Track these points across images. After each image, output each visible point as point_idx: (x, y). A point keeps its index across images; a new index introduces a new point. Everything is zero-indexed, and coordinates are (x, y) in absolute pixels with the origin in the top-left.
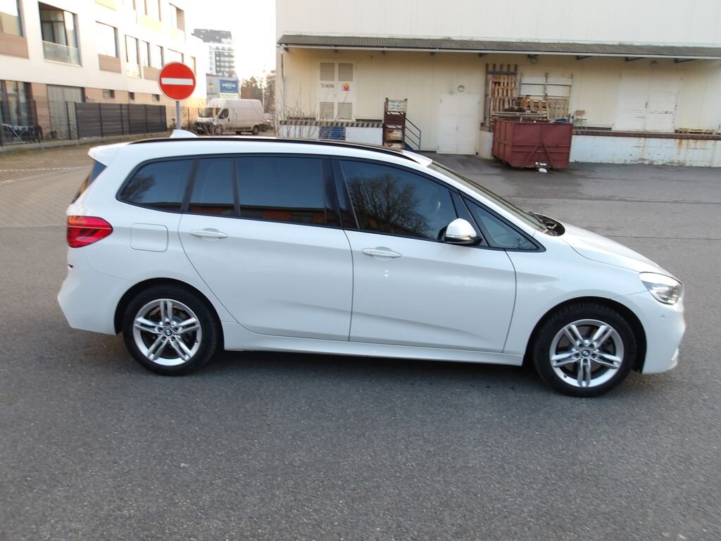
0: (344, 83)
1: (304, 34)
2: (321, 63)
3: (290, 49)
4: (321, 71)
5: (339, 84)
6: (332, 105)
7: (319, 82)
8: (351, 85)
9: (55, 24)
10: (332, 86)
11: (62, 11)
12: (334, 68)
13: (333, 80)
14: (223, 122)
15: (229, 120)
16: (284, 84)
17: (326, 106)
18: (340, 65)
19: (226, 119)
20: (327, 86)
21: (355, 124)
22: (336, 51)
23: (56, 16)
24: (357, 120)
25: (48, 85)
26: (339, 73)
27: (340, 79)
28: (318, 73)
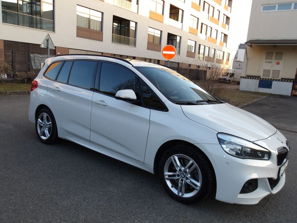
0: (277, 61)
1: (260, 39)
2: (267, 52)
3: (253, 46)
4: (266, 55)
5: (274, 62)
6: (269, 71)
7: (264, 60)
8: (281, 62)
9: (173, 40)
10: (271, 62)
11: (176, 36)
12: (273, 54)
13: (272, 60)
14: (232, 79)
15: (234, 78)
16: (247, 61)
17: (267, 72)
18: (277, 53)
19: (233, 78)
20: (268, 62)
21: (280, 80)
22: (275, 46)
23: (174, 38)
24: (282, 78)
25: (166, 61)
26: (275, 56)
27: (275, 59)
28: (264, 57)
